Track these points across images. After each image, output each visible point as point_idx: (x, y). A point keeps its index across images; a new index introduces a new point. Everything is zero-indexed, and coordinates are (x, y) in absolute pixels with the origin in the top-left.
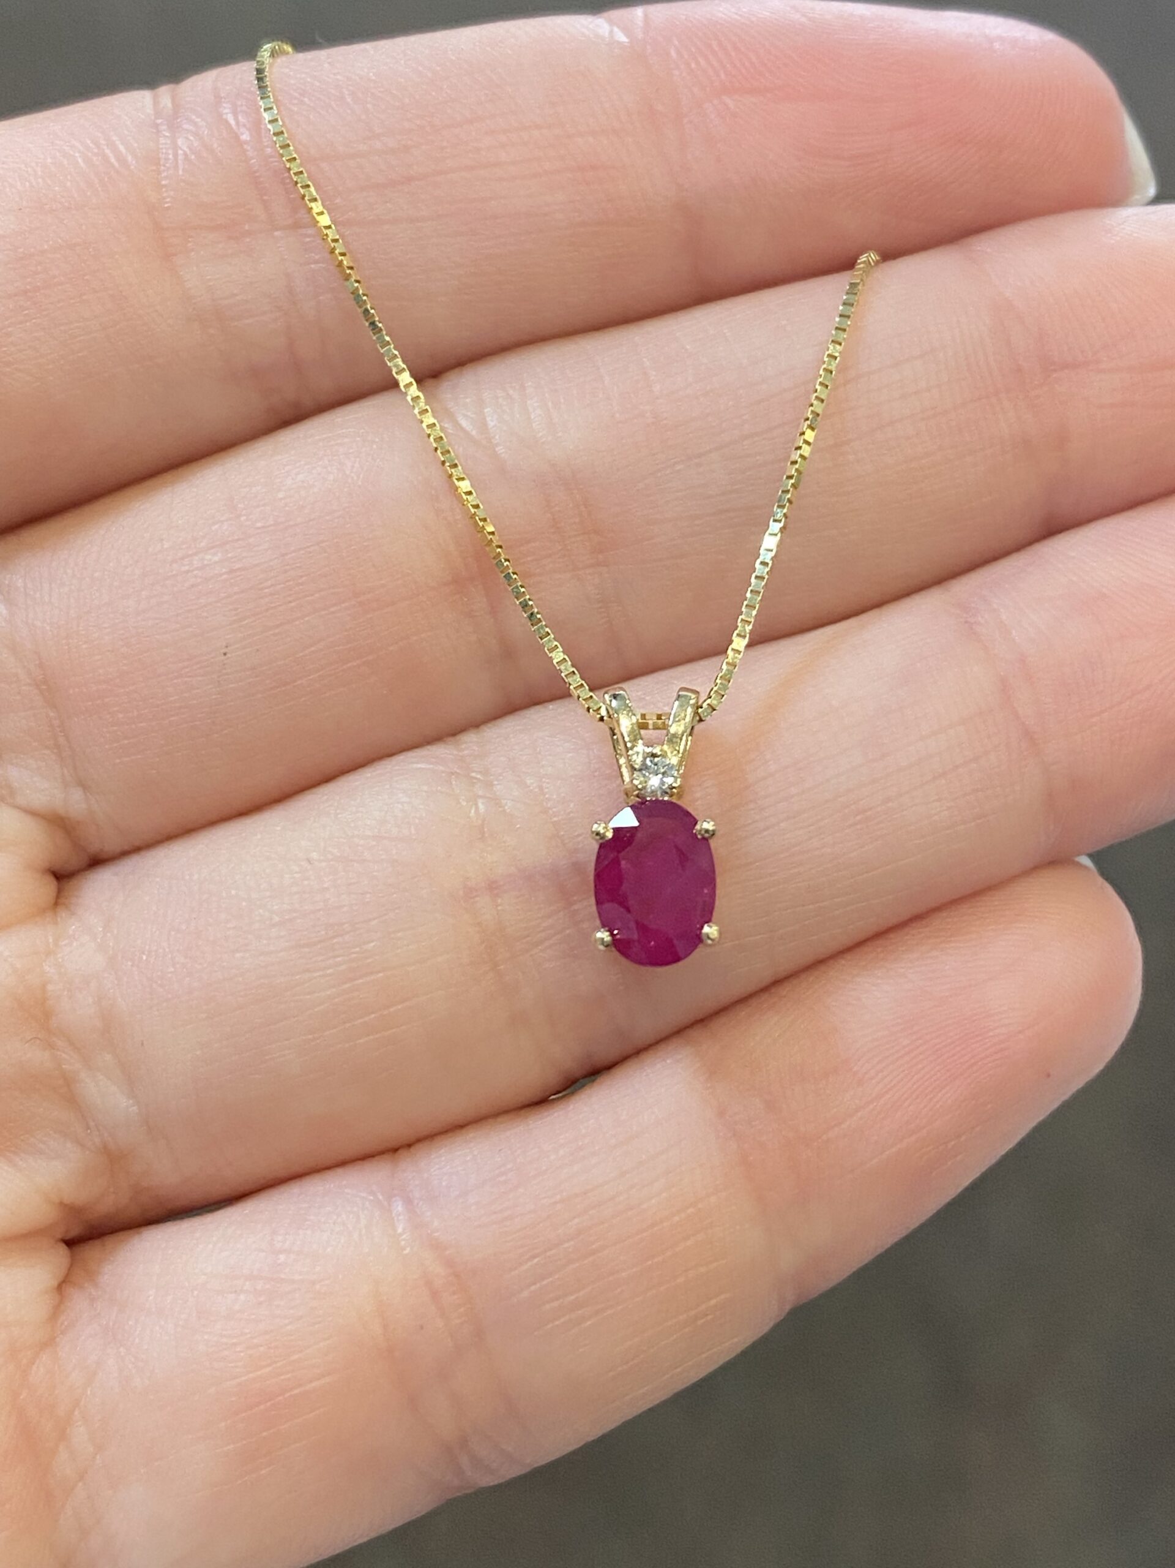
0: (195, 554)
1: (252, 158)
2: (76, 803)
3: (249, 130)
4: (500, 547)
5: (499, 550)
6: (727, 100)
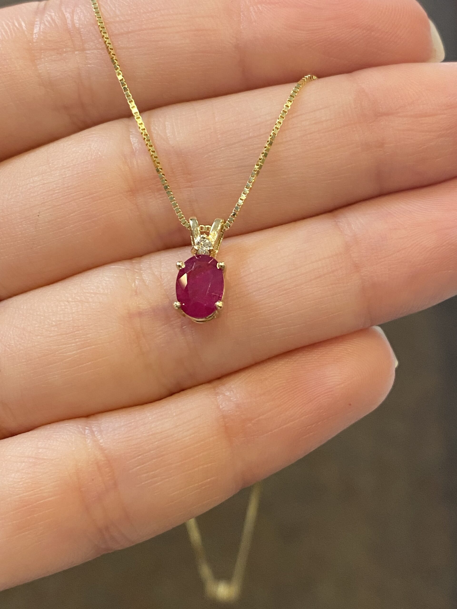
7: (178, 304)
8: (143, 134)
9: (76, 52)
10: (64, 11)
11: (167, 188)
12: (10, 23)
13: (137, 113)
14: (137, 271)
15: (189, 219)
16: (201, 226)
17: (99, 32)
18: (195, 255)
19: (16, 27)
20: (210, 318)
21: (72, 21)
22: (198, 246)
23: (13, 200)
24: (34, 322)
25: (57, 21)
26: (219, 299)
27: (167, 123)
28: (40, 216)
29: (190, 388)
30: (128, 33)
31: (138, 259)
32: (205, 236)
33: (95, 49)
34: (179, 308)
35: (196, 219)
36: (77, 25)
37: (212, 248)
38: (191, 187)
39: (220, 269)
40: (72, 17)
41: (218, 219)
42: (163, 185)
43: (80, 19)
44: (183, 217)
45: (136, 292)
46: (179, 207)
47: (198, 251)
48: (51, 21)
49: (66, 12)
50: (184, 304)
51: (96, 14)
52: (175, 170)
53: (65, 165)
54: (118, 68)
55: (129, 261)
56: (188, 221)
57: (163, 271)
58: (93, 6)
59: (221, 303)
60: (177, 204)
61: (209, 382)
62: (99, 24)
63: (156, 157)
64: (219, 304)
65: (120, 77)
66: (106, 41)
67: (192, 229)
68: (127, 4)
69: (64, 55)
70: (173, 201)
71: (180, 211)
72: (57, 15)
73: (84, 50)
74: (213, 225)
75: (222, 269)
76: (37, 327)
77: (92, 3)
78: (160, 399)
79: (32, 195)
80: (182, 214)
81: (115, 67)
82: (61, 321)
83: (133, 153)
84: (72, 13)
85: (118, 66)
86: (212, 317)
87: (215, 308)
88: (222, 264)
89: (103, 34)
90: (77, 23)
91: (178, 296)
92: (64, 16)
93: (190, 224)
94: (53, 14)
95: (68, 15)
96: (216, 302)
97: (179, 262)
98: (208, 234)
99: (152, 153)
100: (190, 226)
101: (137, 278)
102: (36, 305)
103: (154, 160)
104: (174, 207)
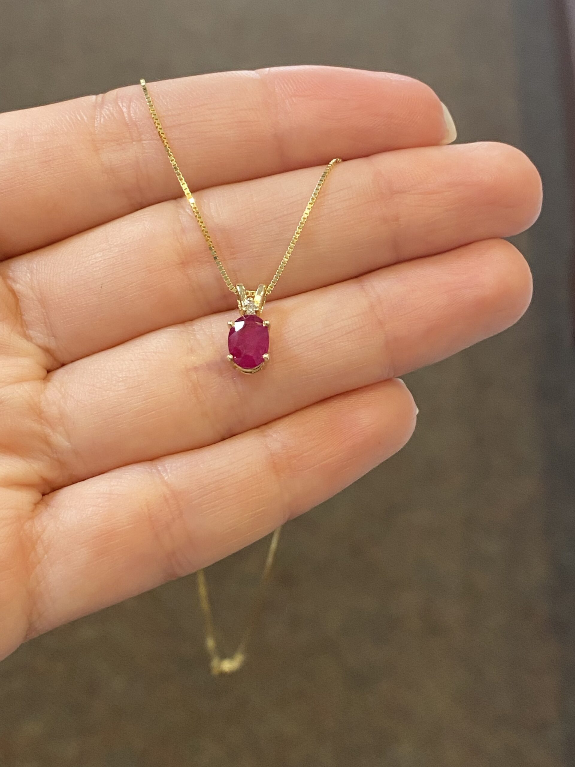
0: (94, 254)
1: (126, 117)
2: (52, 344)
3: (126, 108)
4: (211, 242)
5: (211, 243)
6: (294, 99)
7: (231, 357)
8: (195, 212)
9: (134, 143)
10: (121, 105)
11: (216, 259)
12: (73, 117)
13: (189, 193)
14: (190, 332)
15: (237, 286)
16: (247, 291)
17: (153, 124)
18: (243, 316)
19: (79, 120)
20: (257, 370)
21: (129, 114)
22: (246, 307)
23: (77, 274)
24: (102, 379)
25: (115, 115)
26: (266, 352)
27: (211, 204)
28: (102, 288)
29: (240, 433)
30: (180, 125)
31: (190, 322)
32: (251, 299)
33: (150, 140)
34: (231, 360)
35: (242, 285)
36: (134, 118)
37: (257, 309)
38: (235, 258)
39: (266, 327)
40: (129, 111)
41: (261, 285)
42: (213, 256)
43: (135, 113)
44: (230, 284)
45: (191, 350)
46: (227, 275)
47: (246, 312)
48: (110, 116)
49: (123, 106)
50: (235, 357)
51: (150, 107)
52: (220, 245)
53: (123, 242)
54: (171, 155)
55: (182, 324)
56: (235, 287)
57: (214, 331)
58: (147, 100)
59: (267, 355)
60: (225, 273)
61: (257, 427)
62: (153, 116)
63: (207, 232)
64: (265, 356)
65: (174, 163)
66: (160, 131)
67: (240, 293)
68: (177, 99)
69: (123, 145)
70: (222, 270)
71: (228, 279)
72: (115, 109)
73: (141, 140)
74: (258, 290)
75: (267, 327)
76: (106, 383)
77: (145, 97)
78: (215, 443)
79: (95, 269)
80: (230, 281)
81: (168, 154)
82: (127, 377)
83: (183, 231)
84: (129, 108)
85: (171, 153)
86: (259, 368)
87: (263, 360)
88: (267, 322)
89: (157, 125)
90: (134, 117)
91: (230, 350)
92: (122, 110)
93: (237, 290)
94: (111, 109)
95: (125, 110)
96: (263, 354)
97: (230, 321)
98: (253, 297)
99: (203, 229)
100: (237, 291)
101: (192, 338)
102: (102, 365)
103: (205, 233)
104: (223, 275)
